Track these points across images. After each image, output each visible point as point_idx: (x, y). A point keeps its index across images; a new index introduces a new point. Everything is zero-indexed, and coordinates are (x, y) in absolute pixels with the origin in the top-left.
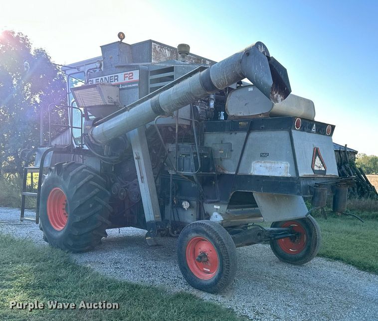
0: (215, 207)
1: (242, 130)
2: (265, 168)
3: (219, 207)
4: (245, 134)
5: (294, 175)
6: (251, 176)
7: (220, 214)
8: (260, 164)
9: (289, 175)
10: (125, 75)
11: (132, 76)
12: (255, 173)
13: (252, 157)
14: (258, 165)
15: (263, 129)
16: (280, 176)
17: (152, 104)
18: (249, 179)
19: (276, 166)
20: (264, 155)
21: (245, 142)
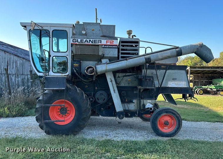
0: (148, 101)
1: (163, 69)
2: (175, 84)
3: (150, 101)
4: (165, 71)
5: (188, 87)
6: (168, 88)
7: (151, 104)
8: (173, 83)
9: (186, 87)
10: (107, 41)
11: (113, 42)
12: (170, 86)
13: (169, 80)
14: (171, 83)
15: (173, 69)
16: (182, 87)
17: (146, 59)
18: (167, 88)
19: (180, 83)
20: (174, 79)
21: (165, 74)
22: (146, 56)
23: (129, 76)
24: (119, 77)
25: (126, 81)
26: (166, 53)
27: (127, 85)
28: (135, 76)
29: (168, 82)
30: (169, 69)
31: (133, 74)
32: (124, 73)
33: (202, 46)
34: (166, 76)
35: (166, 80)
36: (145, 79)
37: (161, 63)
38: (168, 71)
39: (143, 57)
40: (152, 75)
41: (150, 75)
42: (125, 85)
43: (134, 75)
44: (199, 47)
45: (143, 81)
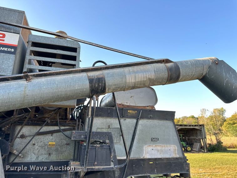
1: (132, 117)
2: (156, 152)
5: (181, 156)
6: (144, 160)
8: (152, 148)
9: (178, 156)
12: (147, 156)
13: (144, 142)
14: (150, 149)
15: (150, 118)
16: (171, 157)
17: (91, 81)
18: (142, 162)
19: (166, 148)
20: (154, 140)
21: (135, 128)
22: (92, 74)
23: (52, 132)
24: (23, 137)
25: (42, 147)
26: (145, 71)
27: (43, 158)
28: (68, 133)
29: (142, 147)
30: (142, 118)
31: (62, 128)
32: (39, 125)
33: (218, 63)
34: (138, 132)
35: (138, 142)
36: (89, 141)
37: (127, 104)
38: (141, 122)
39: (84, 74)
40: (109, 131)
41: (105, 131)
42: (37, 158)
43: (64, 130)
44: (212, 63)
45: (85, 149)
